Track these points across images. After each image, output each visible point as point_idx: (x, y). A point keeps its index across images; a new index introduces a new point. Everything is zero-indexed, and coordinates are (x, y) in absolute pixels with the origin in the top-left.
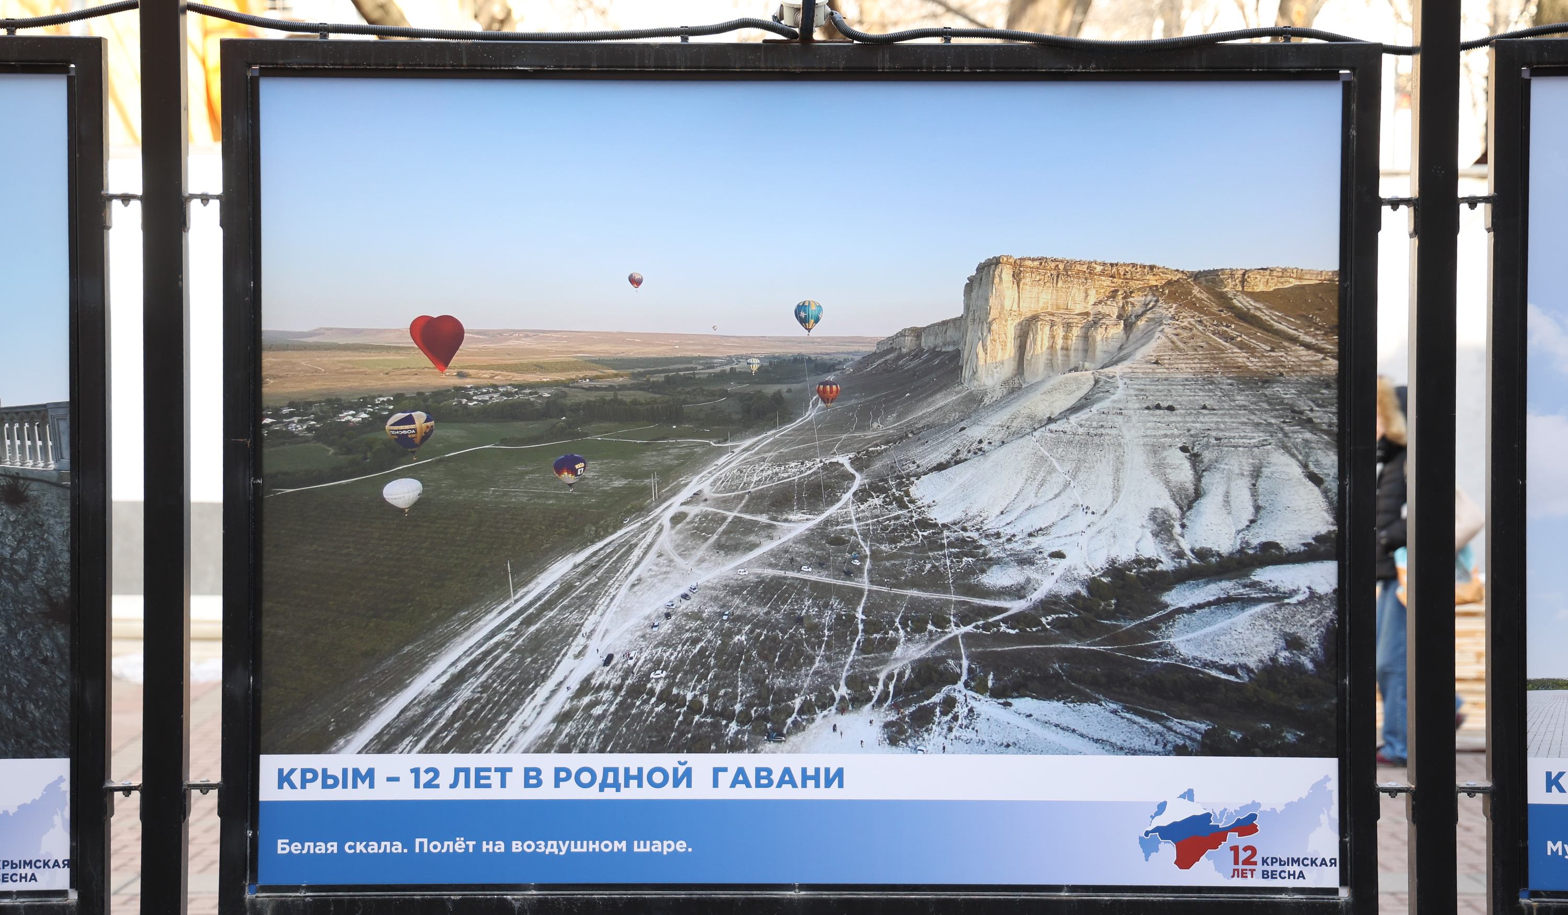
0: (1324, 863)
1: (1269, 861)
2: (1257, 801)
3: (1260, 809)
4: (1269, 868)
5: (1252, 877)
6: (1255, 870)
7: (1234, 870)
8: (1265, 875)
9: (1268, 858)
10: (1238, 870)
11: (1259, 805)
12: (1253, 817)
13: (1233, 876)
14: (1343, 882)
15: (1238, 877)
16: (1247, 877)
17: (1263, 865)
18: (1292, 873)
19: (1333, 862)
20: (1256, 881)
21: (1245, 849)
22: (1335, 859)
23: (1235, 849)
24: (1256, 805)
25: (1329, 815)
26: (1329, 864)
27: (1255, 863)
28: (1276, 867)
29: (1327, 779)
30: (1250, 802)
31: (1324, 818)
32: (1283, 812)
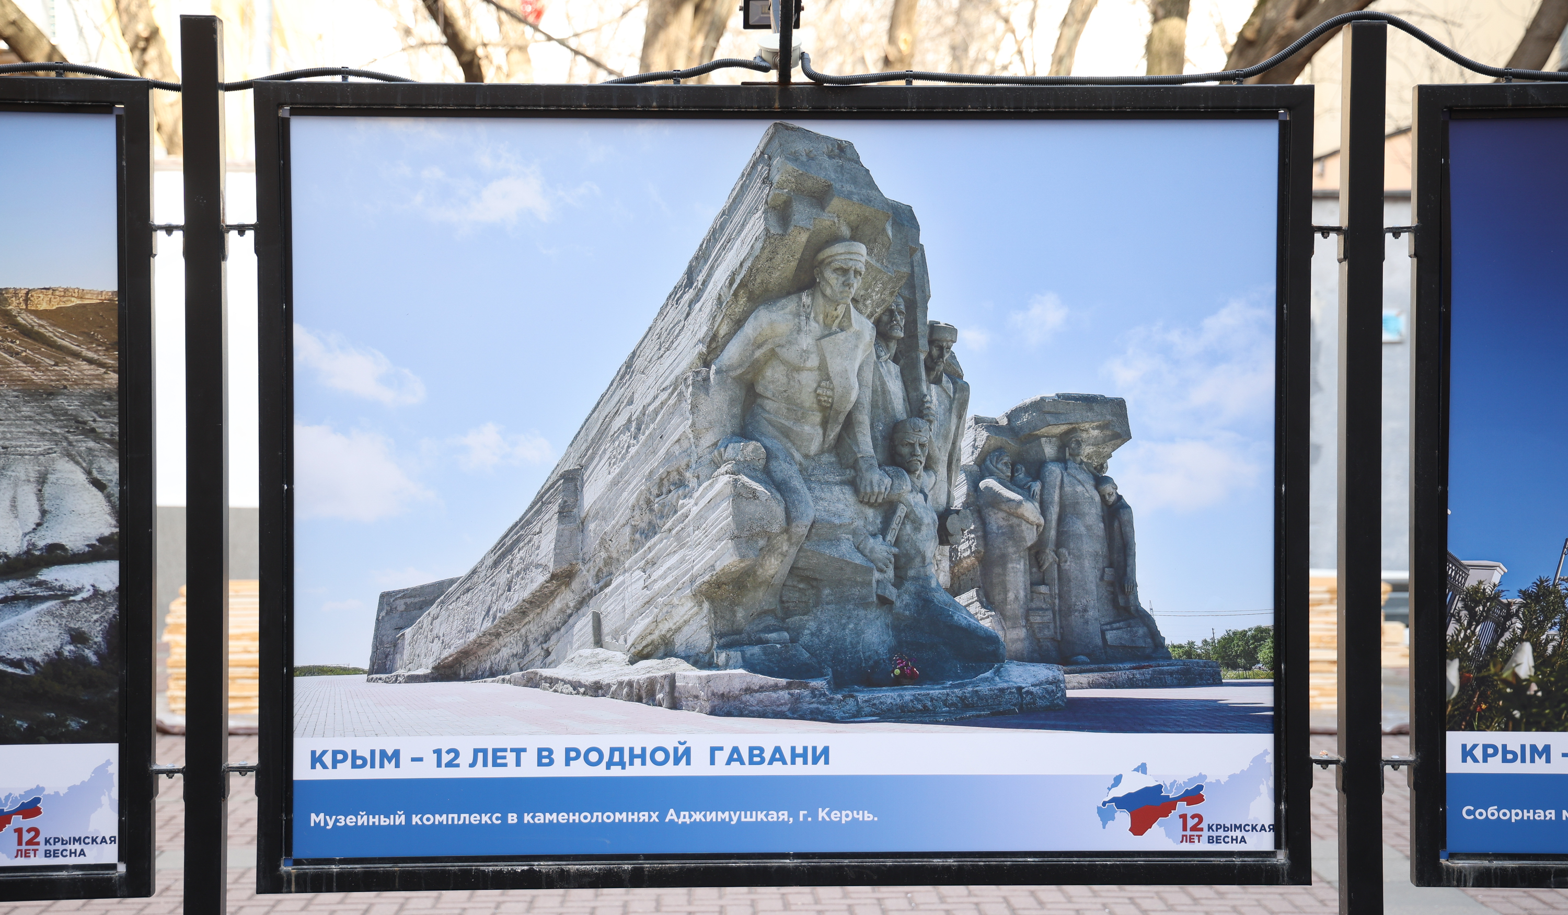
0: (104, 840)
1: (52, 841)
2: (41, 786)
3: (45, 793)
4: (52, 848)
5: (35, 856)
6: (37, 850)
7: (18, 851)
8: (47, 854)
9: (50, 838)
10: (21, 850)
11: (43, 789)
12: (38, 800)
13: (16, 857)
14: (121, 859)
15: (21, 856)
16: (29, 856)
17: (46, 844)
18: (73, 851)
19: (112, 839)
20: (39, 860)
21: (29, 831)
22: (115, 837)
23: (19, 831)
24: (40, 789)
25: (110, 796)
26: (109, 841)
27: (38, 844)
28: (59, 846)
29: (108, 763)
30: (34, 787)
31: (105, 800)
32: (65, 795)
